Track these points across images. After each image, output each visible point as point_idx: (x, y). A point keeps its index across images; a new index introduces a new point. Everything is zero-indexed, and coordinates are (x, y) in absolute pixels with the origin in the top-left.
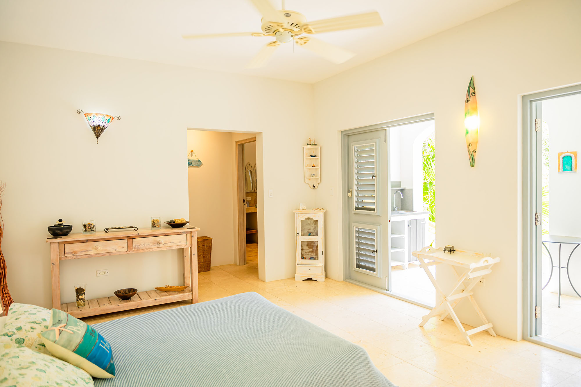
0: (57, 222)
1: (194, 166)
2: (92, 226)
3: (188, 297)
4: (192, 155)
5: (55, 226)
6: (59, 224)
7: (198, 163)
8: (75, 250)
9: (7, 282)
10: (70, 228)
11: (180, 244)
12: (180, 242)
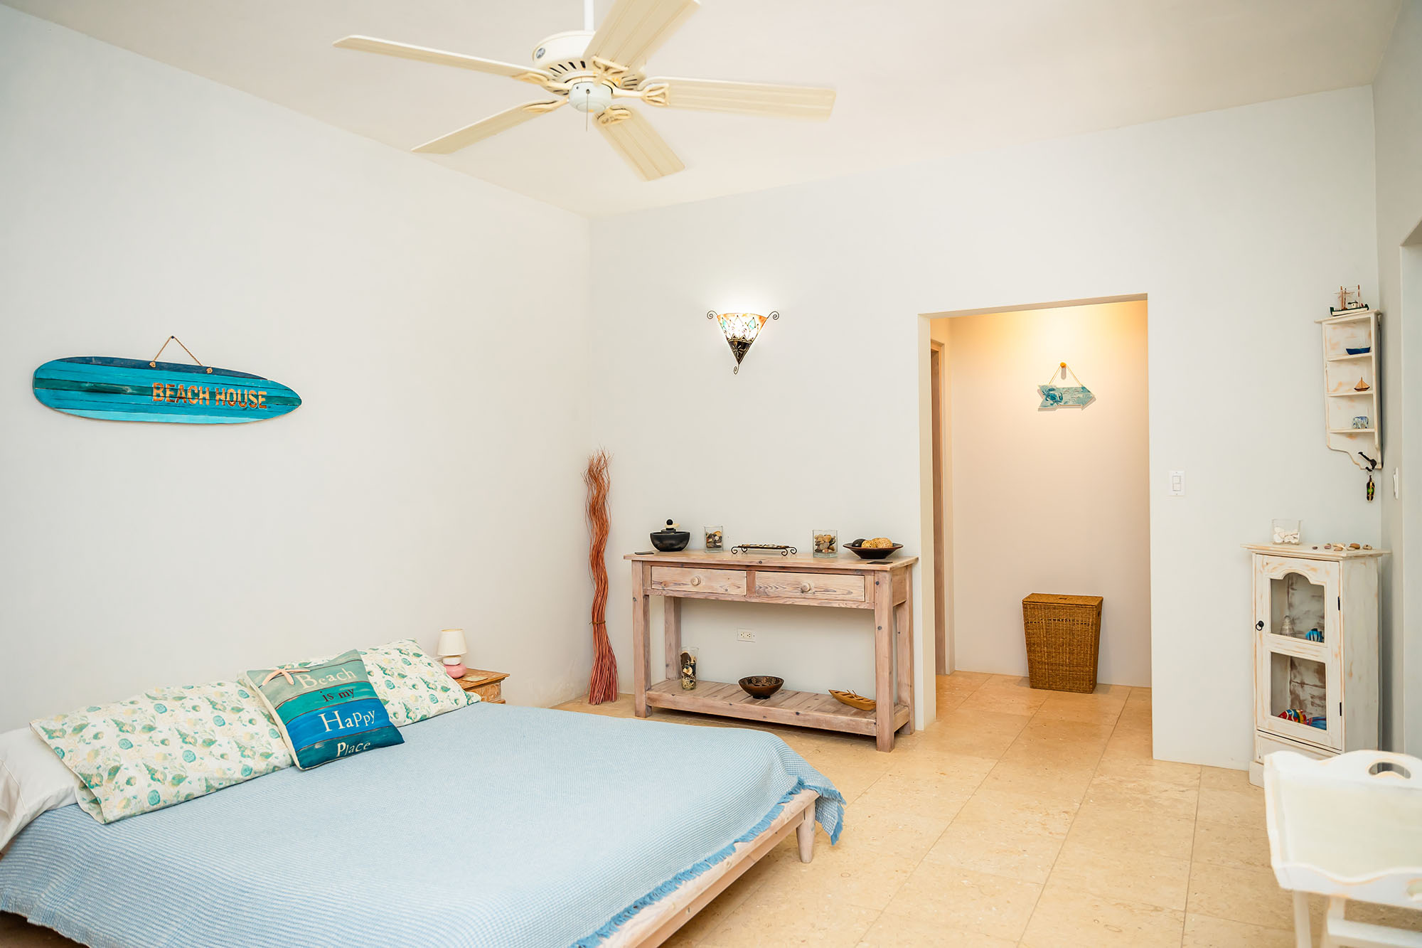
0: (664, 527)
1: (1071, 403)
2: (717, 538)
3: (867, 728)
4: (1064, 376)
5: (662, 532)
6: (667, 529)
7: (1081, 396)
8: (667, 579)
9: (606, 619)
10: (684, 538)
11: (848, 597)
12: (850, 593)
